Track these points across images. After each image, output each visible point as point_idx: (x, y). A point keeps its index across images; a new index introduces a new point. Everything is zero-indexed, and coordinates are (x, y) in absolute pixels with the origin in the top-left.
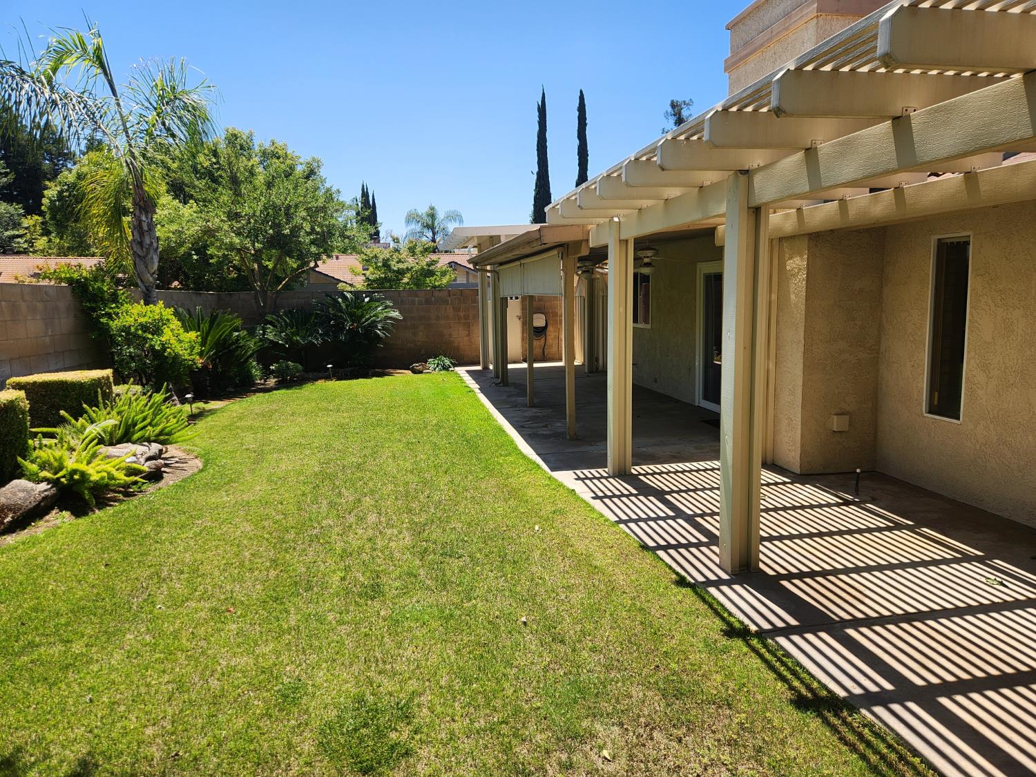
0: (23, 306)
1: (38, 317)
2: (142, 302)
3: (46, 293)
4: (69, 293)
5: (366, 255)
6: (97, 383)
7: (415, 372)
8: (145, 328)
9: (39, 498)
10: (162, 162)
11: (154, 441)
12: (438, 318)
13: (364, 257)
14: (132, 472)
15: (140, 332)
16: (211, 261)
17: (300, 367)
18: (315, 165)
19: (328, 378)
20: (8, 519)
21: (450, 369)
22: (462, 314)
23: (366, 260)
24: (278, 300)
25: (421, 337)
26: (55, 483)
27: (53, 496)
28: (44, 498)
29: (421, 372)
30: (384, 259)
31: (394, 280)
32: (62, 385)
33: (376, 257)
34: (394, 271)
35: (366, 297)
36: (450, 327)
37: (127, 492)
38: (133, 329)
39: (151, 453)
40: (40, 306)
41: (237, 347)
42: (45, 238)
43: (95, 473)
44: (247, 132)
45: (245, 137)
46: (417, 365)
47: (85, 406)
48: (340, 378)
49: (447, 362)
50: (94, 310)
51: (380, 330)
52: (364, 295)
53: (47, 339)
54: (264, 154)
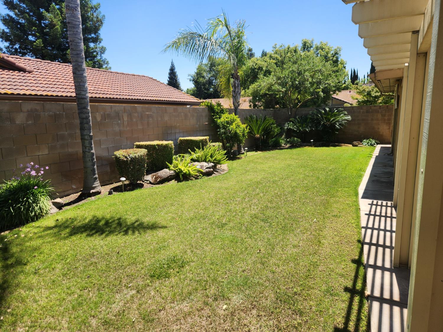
0: (189, 114)
1: (195, 118)
2: (234, 114)
3: (198, 110)
4: (207, 110)
5: (359, 90)
6: (202, 141)
7: (354, 146)
8: (228, 123)
9: (169, 175)
10: (276, 58)
11: (212, 162)
12: (372, 120)
13: (358, 91)
14: (199, 171)
15: (225, 124)
16: (277, 96)
17: (299, 140)
18: (338, 50)
19: (311, 146)
20: (159, 180)
21: (374, 145)
22: (386, 118)
23: (359, 92)
24: (297, 112)
25: (362, 129)
26: (175, 171)
27: (174, 175)
28: (170, 176)
29: (356, 146)
30: (368, 91)
31: (373, 101)
32: (191, 140)
33: (364, 90)
34: (373, 97)
35: (336, 110)
36: (379, 125)
37: (196, 178)
38: (223, 123)
39: (208, 166)
40: (196, 114)
41: (271, 131)
42: (244, 91)
43: (185, 170)
44: (311, 40)
45: (309, 42)
46: (355, 142)
47: (195, 148)
48: (316, 146)
49: (373, 142)
50: (213, 116)
51: (338, 125)
52: (335, 109)
53: (197, 126)
54: (317, 49)
